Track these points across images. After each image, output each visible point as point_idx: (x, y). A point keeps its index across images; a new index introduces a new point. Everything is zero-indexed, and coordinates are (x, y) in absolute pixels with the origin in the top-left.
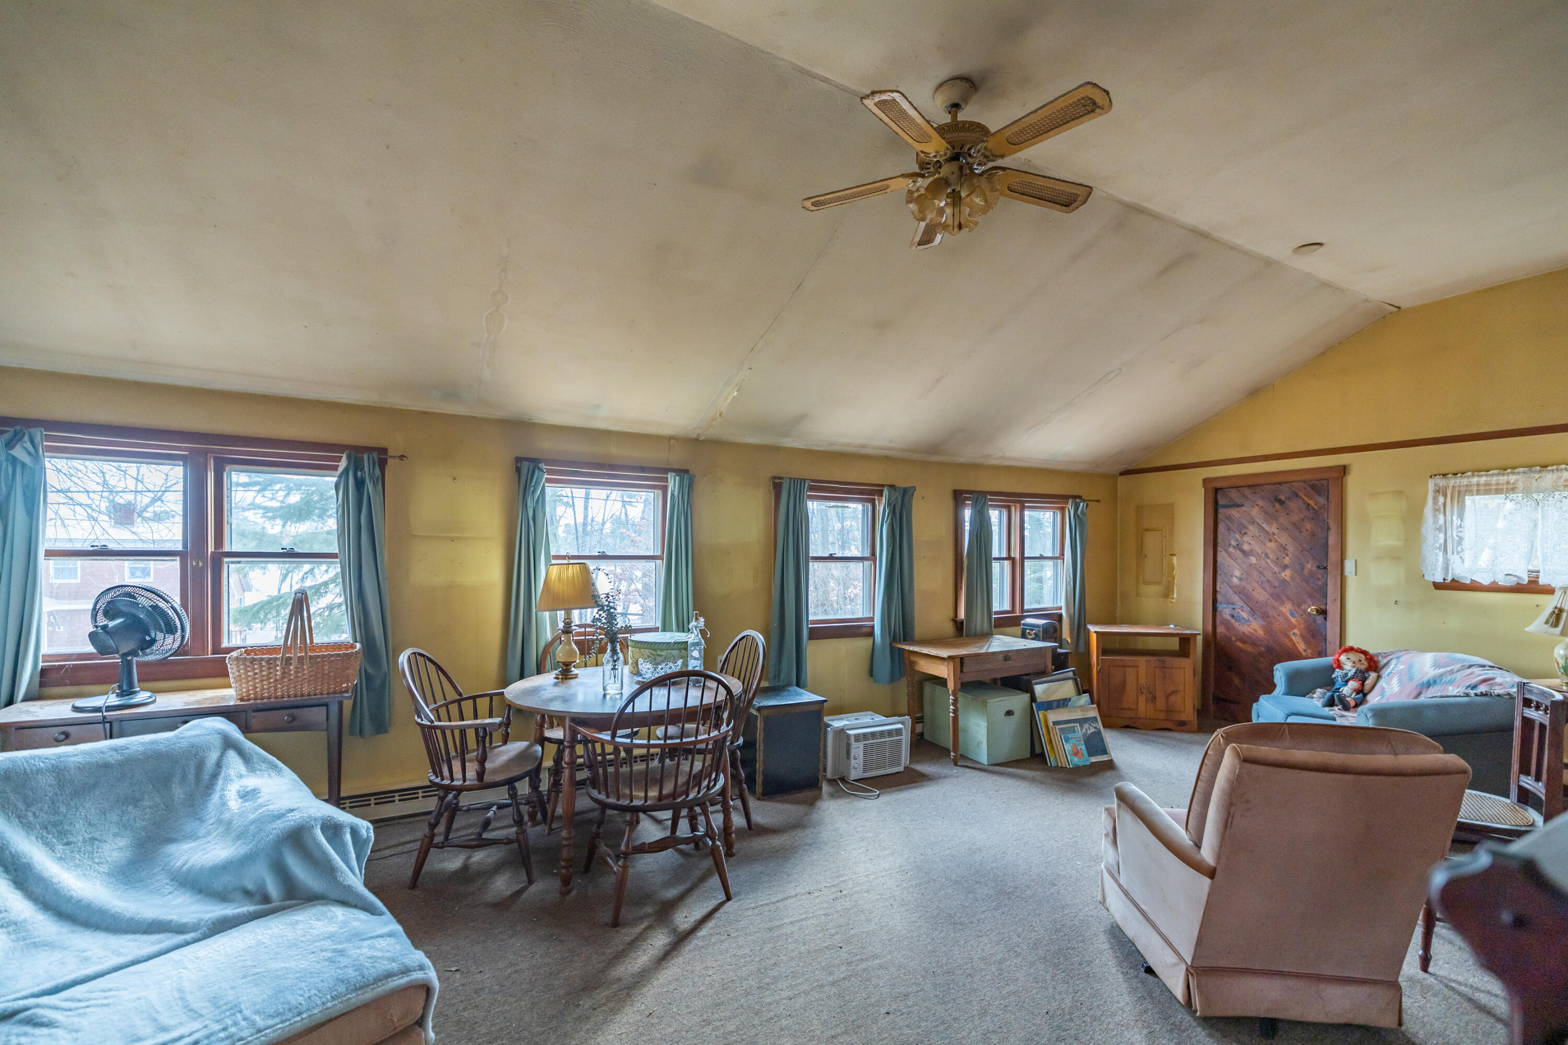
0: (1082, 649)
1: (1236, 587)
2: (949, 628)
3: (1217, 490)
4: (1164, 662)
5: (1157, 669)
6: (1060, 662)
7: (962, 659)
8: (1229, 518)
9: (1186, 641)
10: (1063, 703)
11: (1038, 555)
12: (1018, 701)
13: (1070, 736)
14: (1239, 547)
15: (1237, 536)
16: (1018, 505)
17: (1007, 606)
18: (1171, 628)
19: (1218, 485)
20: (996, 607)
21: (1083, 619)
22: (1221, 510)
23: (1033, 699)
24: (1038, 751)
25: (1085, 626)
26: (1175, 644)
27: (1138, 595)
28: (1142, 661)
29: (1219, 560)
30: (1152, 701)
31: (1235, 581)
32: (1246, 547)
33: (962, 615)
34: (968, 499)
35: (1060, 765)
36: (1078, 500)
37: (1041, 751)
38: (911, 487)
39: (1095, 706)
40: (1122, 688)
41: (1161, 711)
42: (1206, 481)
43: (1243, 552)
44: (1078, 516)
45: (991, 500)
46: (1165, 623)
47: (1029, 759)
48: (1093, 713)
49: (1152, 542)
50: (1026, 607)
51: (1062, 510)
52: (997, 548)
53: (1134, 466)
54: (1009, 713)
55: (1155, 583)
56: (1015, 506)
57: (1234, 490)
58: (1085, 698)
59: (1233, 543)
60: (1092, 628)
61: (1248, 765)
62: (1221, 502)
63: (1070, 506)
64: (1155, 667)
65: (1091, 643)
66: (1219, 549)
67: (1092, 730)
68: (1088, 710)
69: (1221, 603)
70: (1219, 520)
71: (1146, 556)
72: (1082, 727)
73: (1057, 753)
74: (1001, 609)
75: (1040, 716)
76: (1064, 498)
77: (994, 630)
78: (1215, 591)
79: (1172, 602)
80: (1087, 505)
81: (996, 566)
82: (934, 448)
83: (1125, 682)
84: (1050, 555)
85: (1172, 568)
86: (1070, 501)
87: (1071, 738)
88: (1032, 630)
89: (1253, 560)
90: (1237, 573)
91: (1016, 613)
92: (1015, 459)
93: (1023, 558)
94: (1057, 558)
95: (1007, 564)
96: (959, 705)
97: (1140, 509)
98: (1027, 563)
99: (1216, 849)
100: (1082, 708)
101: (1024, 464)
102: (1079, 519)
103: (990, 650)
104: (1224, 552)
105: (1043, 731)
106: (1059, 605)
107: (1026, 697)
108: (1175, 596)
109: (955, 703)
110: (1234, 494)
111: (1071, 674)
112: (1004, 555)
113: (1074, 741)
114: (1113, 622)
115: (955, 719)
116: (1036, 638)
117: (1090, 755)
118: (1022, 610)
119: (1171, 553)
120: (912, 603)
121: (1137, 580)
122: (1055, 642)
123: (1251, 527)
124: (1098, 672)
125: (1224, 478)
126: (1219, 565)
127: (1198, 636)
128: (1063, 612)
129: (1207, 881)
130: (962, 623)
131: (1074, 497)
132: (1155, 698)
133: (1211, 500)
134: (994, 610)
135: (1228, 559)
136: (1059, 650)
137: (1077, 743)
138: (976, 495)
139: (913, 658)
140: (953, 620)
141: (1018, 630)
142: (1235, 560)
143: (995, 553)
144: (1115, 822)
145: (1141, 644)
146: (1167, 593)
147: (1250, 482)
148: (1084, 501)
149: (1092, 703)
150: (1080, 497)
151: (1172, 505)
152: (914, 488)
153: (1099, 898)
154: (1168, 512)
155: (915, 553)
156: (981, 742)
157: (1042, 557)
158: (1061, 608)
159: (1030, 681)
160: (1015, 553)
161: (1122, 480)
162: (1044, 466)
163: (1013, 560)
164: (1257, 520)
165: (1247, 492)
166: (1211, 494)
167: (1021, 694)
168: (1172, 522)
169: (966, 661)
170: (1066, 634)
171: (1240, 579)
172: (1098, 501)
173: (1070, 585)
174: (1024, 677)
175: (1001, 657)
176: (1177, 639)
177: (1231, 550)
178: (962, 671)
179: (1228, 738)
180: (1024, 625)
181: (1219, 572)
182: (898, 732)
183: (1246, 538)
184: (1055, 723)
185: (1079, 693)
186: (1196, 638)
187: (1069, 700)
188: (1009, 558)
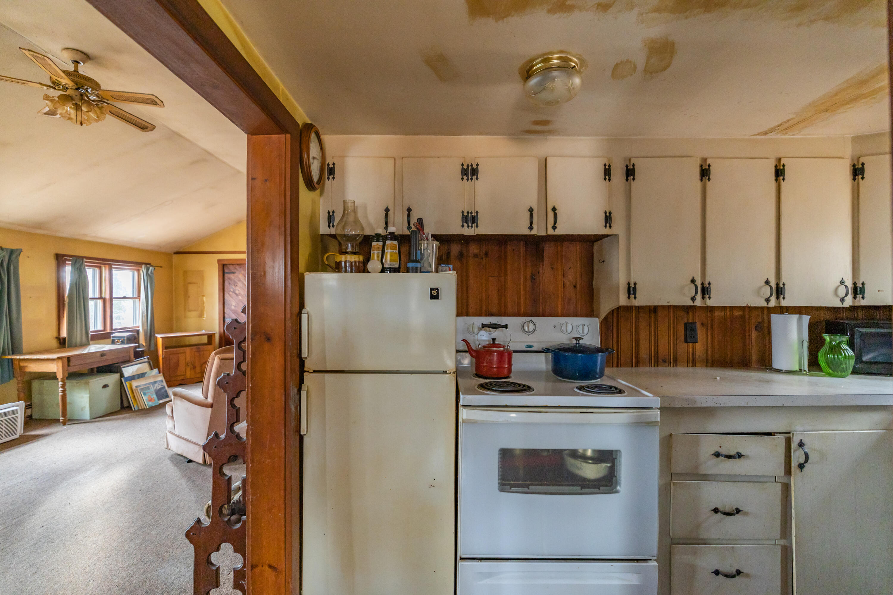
0: (152, 348)
1: (233, 310)
2: (54, 343)
3: (224, 265)
4: (199, 348)
5: (196, 352)
6: (138, 355)
7: (69, 359)
8: (229, 278)
9: (210, 337)
10: (141, 376)
11: (123, 297)
12: (112, 379)
13: (146, 392)
14: (234, 292)
15: (233, 287)
16: (107, 267)
17: (100, 327)
18: (203, 332)
19: (225, 263)
20: (92, 328)
21: (153, 331)
22: (226, 275)
23: (122, 376)
24: (125, 404)
25: (154, 335)
26: (205, 339)
27: (185, 317)
28: (188, 350)
29: (226, 298)
30: (194, 369)
31: (233, 307)
32: (237, 292)
33: (64, 333)
34: (69, 260)
35: (140, 408)
36: (148, 266)
37: (128, 405)
38: (17, 250)
39: (161, 374)
40: (177, 364)
41: (198, 373)
42: (219, 261)
43: (236, 294)
44: (149, 274)
45: (86, 262)
46: (201, 330)
47: (119, 410)
48: (161, 378)
49: (192, 289)
50: (114, 328)
51: (138, 271)
52: (92, 291)
53: (181, 250)
54: (105, 386)
55: (195, 310)
56: (105, 267)
57: (231, 266)
58: (156, 370)
59: (232, 290)
60: (159, 336)
61: (223, 361)
62: (226, 271)
63: (143, 269)
64: (195, 352)
65: (158, 345)
66: (226, 293)
67: (160, 387)
68: (157, 377)
69: (227, 318)
70: (225, 279)
71: (189, 297)
72: (154, 387)
73: (138, 403)
74: (96, 329)
75: (127, 385)
76: (140, 264)
77: (91, 342)
78: (224, 313)
79: (203, 320)
80: (154, 269)
81: (91, 303)
82: (39, 225)
83: (179, 361)
84: (131, 296)
85: (203, 303)
86: (143, 266)
87: (148, 393)
88: (119, 339)
89: (240, 297)
90: (234, 304)
91: (106, 331)
92: (105, 239)
93: (111, 298)
94: (135, 298)
95: (100, 303)
96: (66, 387)
97: (185, 273)
98: (115, 302)
99: (213, 395)
100: (154, 376)
101: (111, 242)
102: (149, 276)
103: (90, 351)
104: (227, 294)
105: (129, 392)
106: (137, 325)
107: (117, 376)
108: (205, 316)
109: (63, 386)
110: (231, 267)
111: (146, 360)
112: (98, 296)
113: (149, 394)
114: (172, 331)
115: (64, 397)
116: (123, 342)
117: (159, 399)
118: (111, 328)
119: (202, 295)
120: (20, 328)
121: (185, 309)
122: (136, 343)
123: (239, 283)
124: (163, 359)
125: (227, 260)
126: (225, 301)
127: (216, 334)
128: (141, 329)
129: (210, 409)
130: (64, 339)
131: (146, 264)
132: (195, 367)
133: (221, 269)
134: (91, 330)
135: (230, 297)
136: (138, 349)
137: (151, 395)
138: (75, 258)
139: (22, 364)
140: (56, 338)
141: (109, 340)
142: (233, 298)
143: (91, 295)
144: (172, 408)
145: (188, 341)
146: (201, 315)
147: (238, 263)
148: (152, 266)
149: (160, 373)
150: (150, 264)
151: (202, 271)
152: (21, 251)
153: (166, 446)
154: (201, 274)
155: (22, 293)
156: (85, 407)
157: (125, 298)
158: (139, 327)
159: (120, 367)
160: (105, 295)
161: (175, 257)
162: (125, 245)
163: (104, 300)
164: (242, 280)
165: (237, 267)
166: (221, 267)
167: (112, 374)
168: (202, 279)
169: (71, 359)
170: (142, 341)
171: (235, 307)
172: (161, 267)
173: (144, 313)
174: (116, 365)
175: (98, 355)
176: (206, 337)
177: (231, 293)
178: (69, 366)
179: (216, 354)
180: (113, 337)
181: (226, 304)
182: (14, 412)
183: (237, 288)
184: (136, 387)
185: (152, 369)
186: (215, 335)
187: (146, 373)
188: (101, 298)
